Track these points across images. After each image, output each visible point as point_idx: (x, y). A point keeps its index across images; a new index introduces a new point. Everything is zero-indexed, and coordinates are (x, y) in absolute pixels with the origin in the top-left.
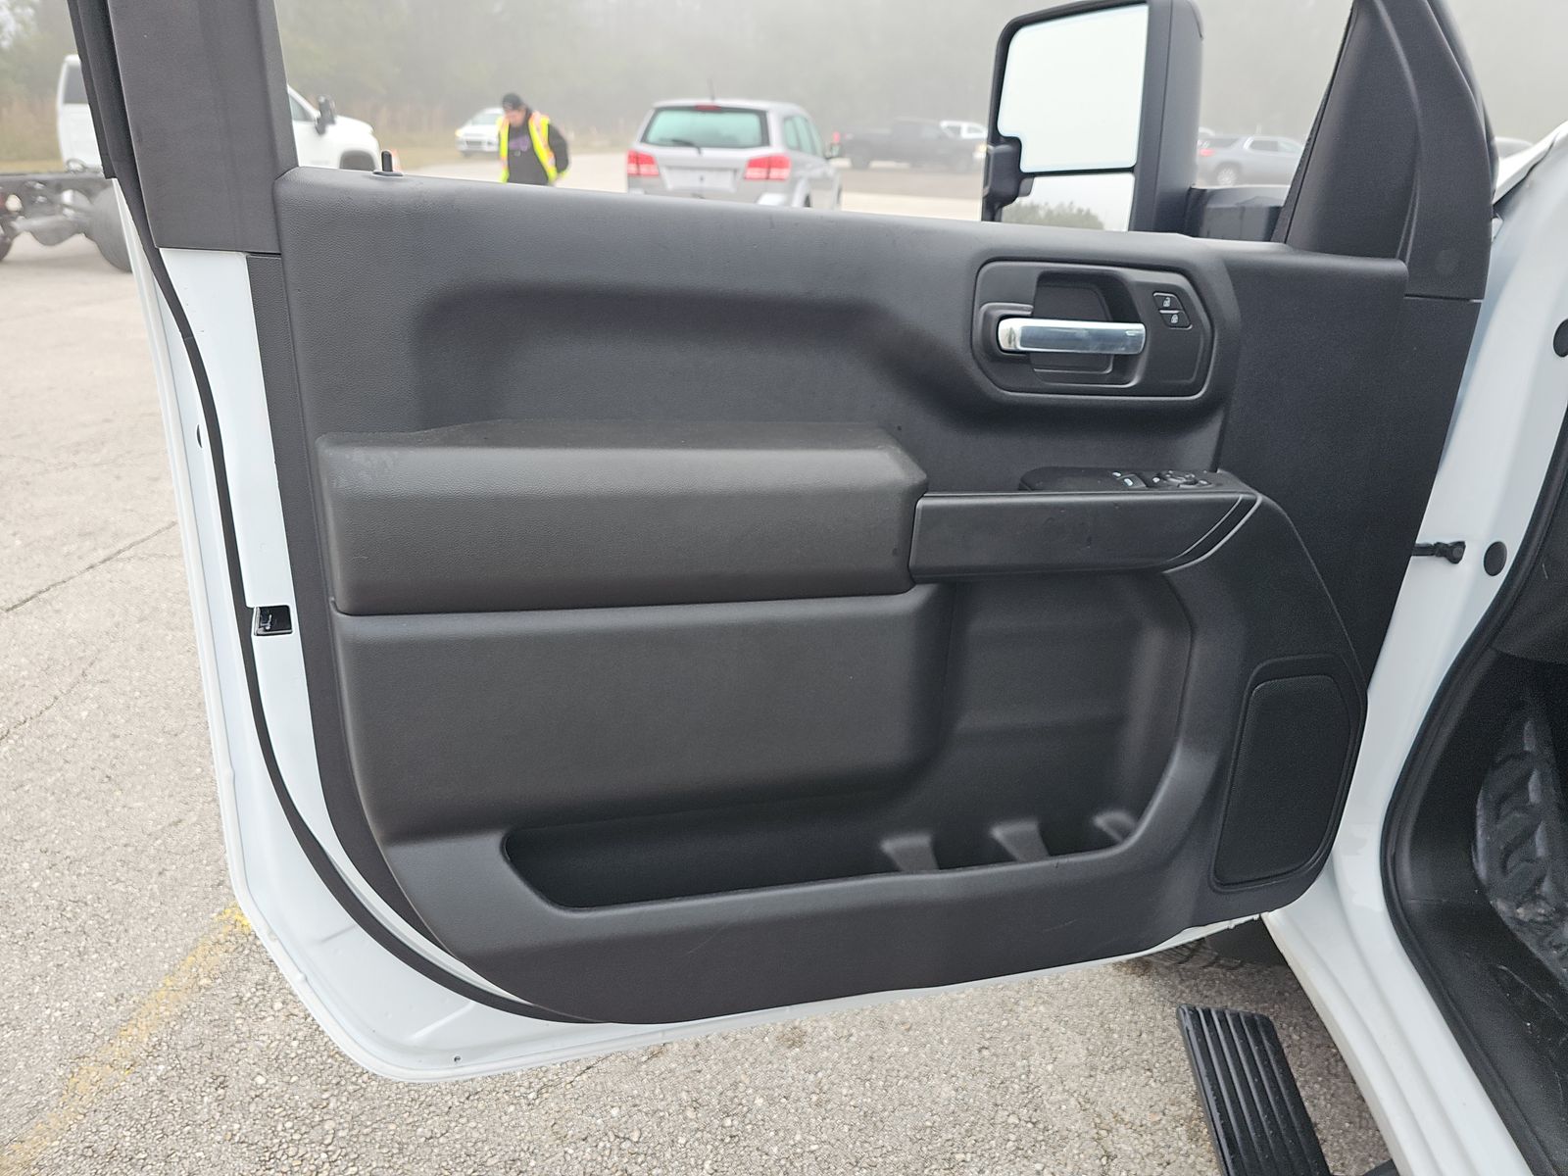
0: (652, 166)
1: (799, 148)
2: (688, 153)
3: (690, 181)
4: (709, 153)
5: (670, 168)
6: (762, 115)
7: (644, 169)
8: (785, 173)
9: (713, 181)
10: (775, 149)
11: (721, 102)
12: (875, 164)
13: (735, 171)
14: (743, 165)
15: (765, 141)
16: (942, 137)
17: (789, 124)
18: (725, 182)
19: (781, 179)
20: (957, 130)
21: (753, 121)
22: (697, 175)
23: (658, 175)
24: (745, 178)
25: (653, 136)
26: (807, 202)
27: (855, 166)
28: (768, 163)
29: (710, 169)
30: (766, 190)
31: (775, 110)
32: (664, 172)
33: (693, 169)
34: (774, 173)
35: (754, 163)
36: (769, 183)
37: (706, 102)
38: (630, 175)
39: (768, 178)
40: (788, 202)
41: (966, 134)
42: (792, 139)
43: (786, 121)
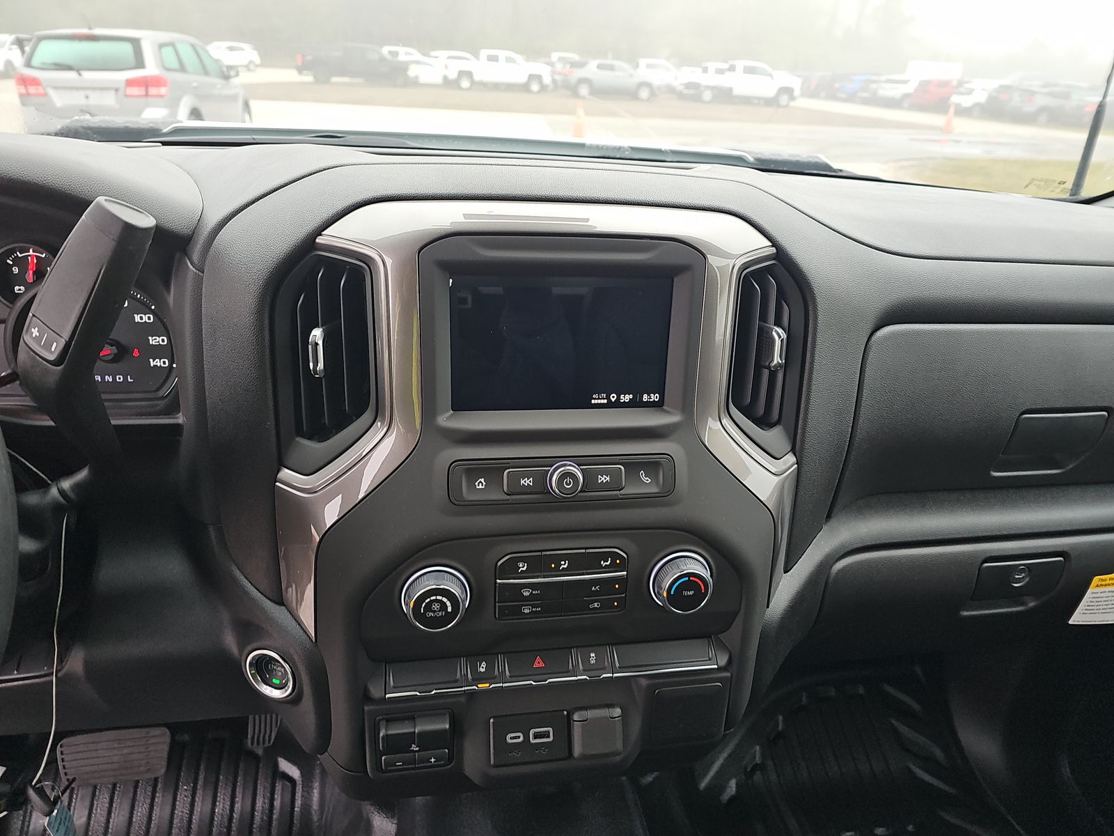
0: (40, 88)
1: (182, 68)
2: (71, 75)
3: (78, 99)
4: (88, 75)
5: (56, 88)
6: (135, 43)
7: (32, 90)
8: (163, 90)
9: (96, 99)
10: (151, 71)
11: (98, 31)
13: (117, 90)
14: (122, 85)
15: (140, 64)
16: (382, 59)
17: (168, 51)
18: (109, 100)
19: (161, 96)
20: (396, 54)
21: (127, 48)
22: (82, 93)
23: (45, 95)
24: (126, 96)
25: (35, 62)
26: (195, 113)
27: (317, 81)
28: (146, 83)
29: (94, 89)
30: (147, 106)
31: (149, 40)
32: (51, 92)
33: (78, 89)
34: (153, 91)
35: (130, 83)
36: (149, 99)
37: (85, 31)
38: (21, 96)
39: (147, 95)
40: (174, 114)
41: (402, 57)
42: (172, 62)
43: (161, 46)
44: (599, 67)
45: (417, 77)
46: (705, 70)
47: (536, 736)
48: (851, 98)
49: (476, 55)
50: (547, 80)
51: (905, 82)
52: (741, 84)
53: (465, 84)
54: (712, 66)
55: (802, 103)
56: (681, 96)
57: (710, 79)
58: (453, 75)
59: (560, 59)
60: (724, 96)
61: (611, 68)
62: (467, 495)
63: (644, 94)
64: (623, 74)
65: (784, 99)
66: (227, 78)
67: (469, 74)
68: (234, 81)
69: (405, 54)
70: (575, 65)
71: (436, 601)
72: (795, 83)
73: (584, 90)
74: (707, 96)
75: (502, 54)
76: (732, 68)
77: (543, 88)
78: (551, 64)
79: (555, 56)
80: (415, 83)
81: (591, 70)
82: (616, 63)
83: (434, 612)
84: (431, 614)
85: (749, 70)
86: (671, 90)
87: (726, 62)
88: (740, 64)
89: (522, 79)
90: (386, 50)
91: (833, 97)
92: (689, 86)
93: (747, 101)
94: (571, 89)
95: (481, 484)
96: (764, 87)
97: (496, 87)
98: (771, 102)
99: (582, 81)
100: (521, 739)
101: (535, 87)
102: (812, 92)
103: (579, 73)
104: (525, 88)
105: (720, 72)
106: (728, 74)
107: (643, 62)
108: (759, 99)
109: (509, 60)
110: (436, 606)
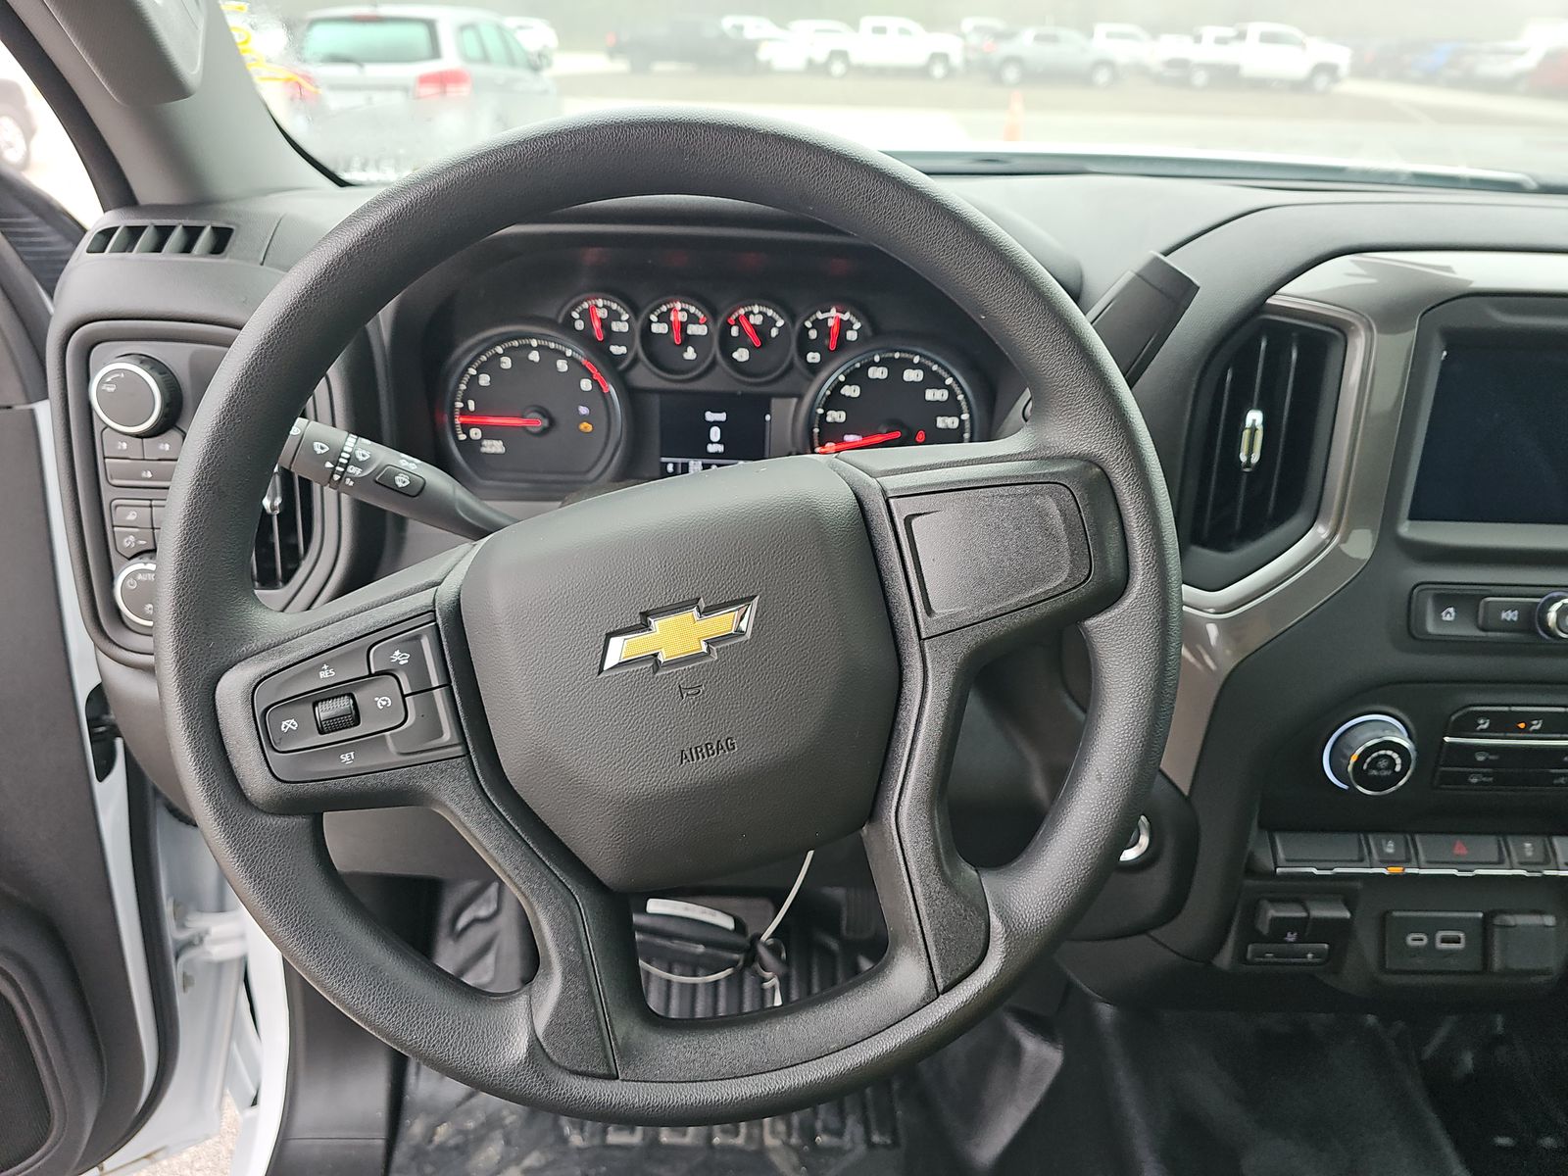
0: (316, 88)
1: (486, 59)
2: (351, 70)
3: (357, 101)
4: (372, 70)
5: (331, 88)
6: (430, 25)
8: (461, 88)
9: (382, 102)
10: (449, 61)
11: (385, 10)
12: (659, 67)
13: (405, 89)
14: (414, 84)
15: (435, 53)
16: (722, 37)
17: (469, 35)
18: (395, 102)
19: (460, 97)
20: (740, 28)
21: (419, 33)
22: (363, 94)
23: (320, 96)
24: (417, 97)
25: (307, 53)
27: (634, 69)
28: (442, 80)
29: (378, 88)
30: (443, 108)
31: (447, 19)
32: (325, 93)
33: (356, 88)
34: (452, 90)
35: (425, 80)
36: (447, 102)
37: (365, 10)
39: (445, 97)
41: (750, 33)
42: (474, 51)
43: (463, 28)
44: (1038, 38)
45: (768, 63)
46: (1198, 39)
47: (1444, 940)
48: (1430, 78)
49: (854, 25)
50: (956, 60)
51: (1522, 53)
52: (1255, 58)
53: (838, 68)
54: (1210, 32)
55: (1352, 87)
56: (1158, 79)
57: (1206, 51)
58: (821, 57)
59: (978, 29)
60: (1227, 77)
61: (1053, 39)
62: (1431, 627)
63: (1102, 76)
64: (1072, 48)
65: (1321, 82)
66: (535, 68)
67: (842, 55)
68: (546, 74)
69: (754, 27)
70: (1000, 36)
71: (1385, 756)
72: (1341, 56)
73: (1011, 74)
74: (1200, 78)
75: (892, 23)
76: (1241, 36)
77: (951, 72)
78: (963, 36)
79: (968, 24)
80: (766, 69)
81: (1025, 43)
82: (1063, 33)
83: (1379, 769)
84: (1375, 772)
85: (1268, 38)
86: (1141, 71)
87: (1231, 26)
88: (1255, 29)
89: (919, 59)
90: (728, 23)
91: (1399, 76)
92: (1172, 64)
93: (1260, 85)
94: (991, 72)
95: (1449, 615)
96: (1291, 62)
97: (881, 72)
98: (1301, 86)
99: (1011, 60)
100: (1425, 941)
101: (938, 71)
102: (1363, 70)
103: (1006, 49)
104: (923, 72)
105: (1221, 41)
106: (1236, 46)
107: (1101, 29)
108: (1281, 81)
109: (903, 31)
110: (1383, 763)
